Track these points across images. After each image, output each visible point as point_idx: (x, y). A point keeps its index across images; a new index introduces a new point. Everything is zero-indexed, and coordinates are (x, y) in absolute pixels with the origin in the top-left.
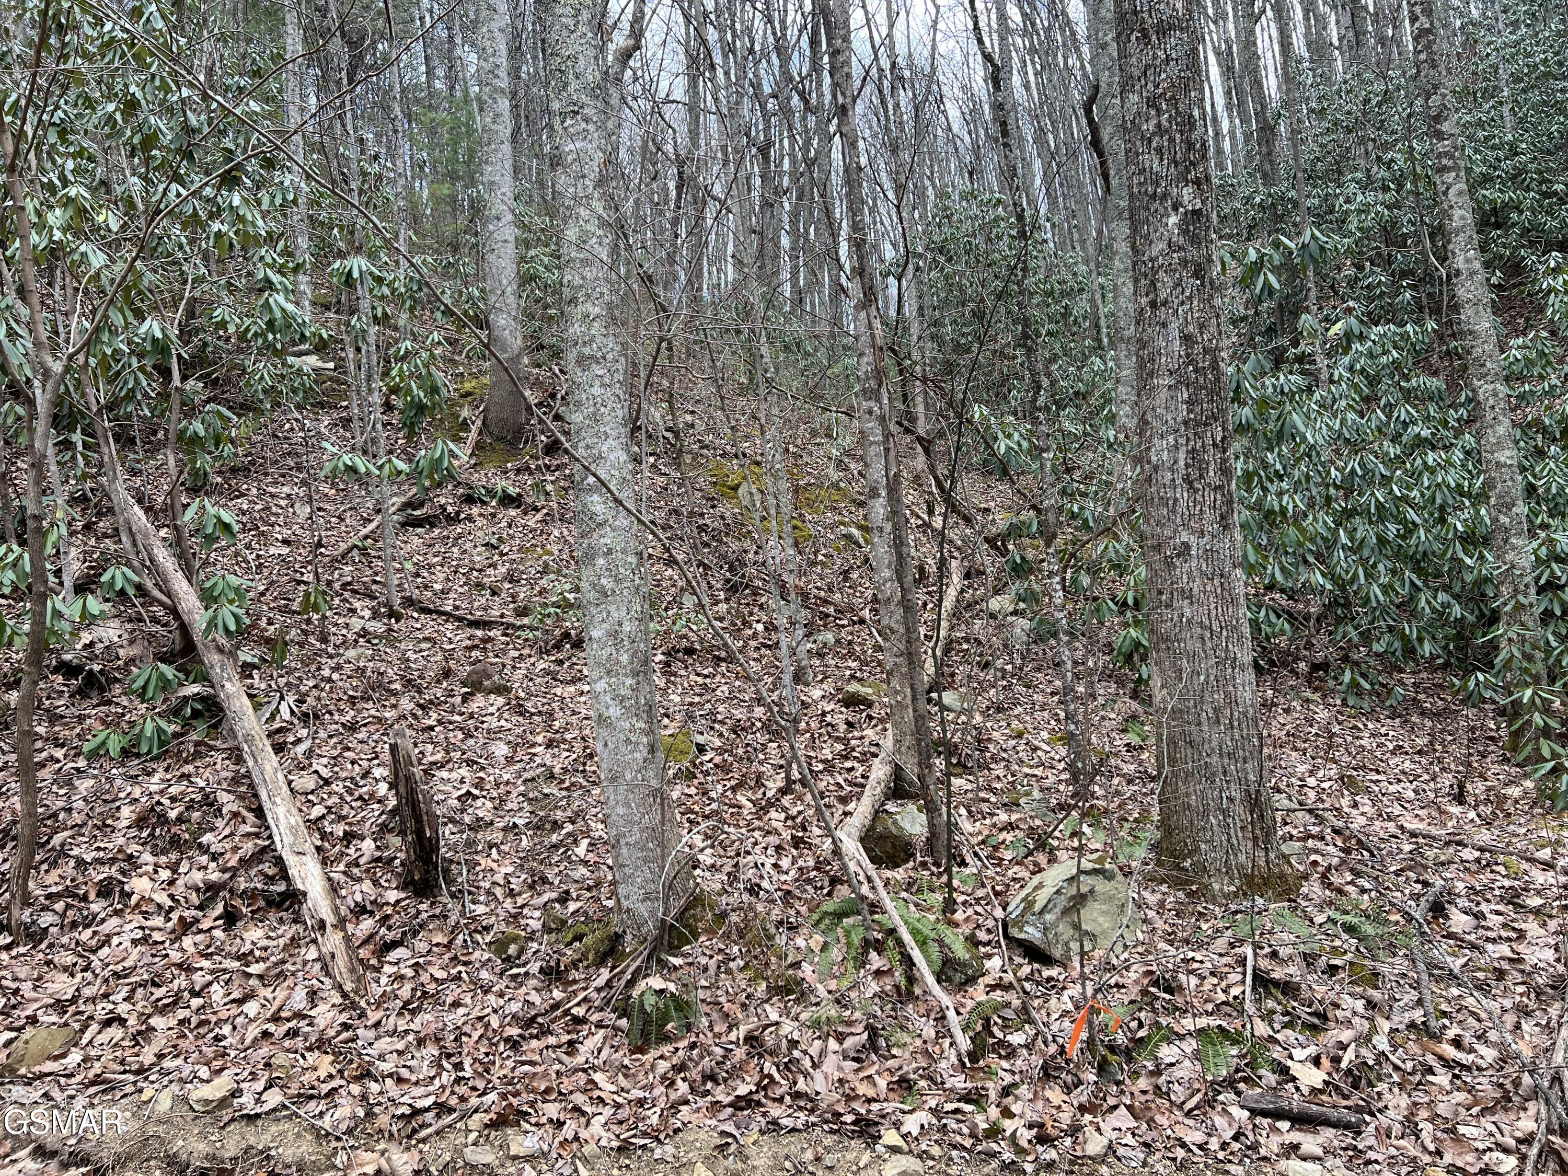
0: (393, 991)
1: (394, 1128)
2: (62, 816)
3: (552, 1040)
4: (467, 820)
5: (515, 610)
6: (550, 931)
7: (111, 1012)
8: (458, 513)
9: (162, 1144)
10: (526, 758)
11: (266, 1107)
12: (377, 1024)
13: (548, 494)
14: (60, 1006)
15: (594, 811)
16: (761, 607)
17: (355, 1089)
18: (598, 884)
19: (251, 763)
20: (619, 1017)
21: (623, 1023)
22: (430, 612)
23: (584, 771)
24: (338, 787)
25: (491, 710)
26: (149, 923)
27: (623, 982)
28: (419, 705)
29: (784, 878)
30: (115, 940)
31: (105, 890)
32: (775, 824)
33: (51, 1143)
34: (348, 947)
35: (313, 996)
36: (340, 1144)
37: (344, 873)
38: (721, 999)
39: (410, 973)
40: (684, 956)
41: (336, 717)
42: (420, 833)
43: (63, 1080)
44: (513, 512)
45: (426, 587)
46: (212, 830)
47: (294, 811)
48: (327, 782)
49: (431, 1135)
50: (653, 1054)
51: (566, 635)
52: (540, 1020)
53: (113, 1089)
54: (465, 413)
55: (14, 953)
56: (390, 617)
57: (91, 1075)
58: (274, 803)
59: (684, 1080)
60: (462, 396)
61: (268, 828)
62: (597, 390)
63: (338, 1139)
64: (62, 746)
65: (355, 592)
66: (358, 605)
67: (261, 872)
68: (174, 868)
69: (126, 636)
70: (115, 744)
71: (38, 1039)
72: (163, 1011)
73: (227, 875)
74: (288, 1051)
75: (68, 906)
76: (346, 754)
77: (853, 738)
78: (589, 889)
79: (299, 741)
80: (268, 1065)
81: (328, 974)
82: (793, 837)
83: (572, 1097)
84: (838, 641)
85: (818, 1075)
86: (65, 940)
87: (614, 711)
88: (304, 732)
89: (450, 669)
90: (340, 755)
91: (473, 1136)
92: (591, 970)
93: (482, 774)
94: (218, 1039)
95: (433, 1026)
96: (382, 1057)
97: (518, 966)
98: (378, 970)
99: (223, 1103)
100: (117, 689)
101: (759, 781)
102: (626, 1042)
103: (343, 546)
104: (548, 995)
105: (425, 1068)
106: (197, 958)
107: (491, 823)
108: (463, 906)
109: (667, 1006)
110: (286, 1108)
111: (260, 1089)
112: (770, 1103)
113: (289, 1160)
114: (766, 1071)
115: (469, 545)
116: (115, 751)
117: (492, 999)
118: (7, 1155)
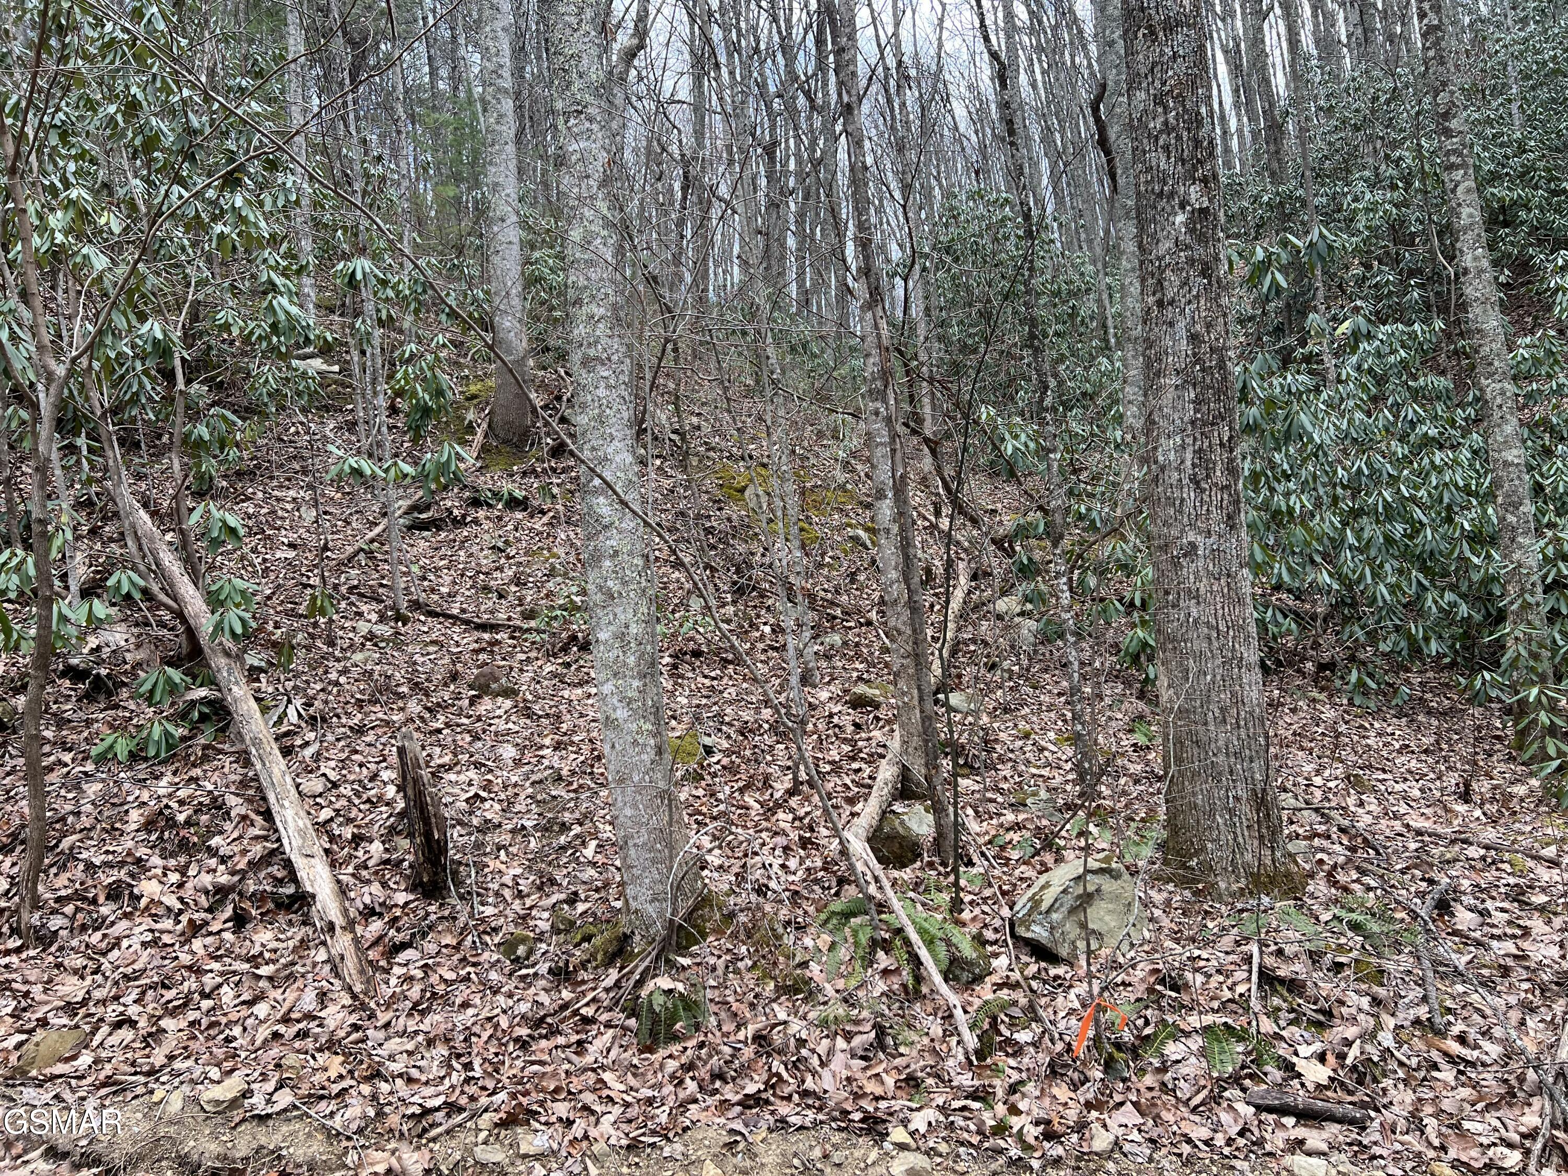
0: (403, 992)
1: (405, 1128)
2: (70, 819)
3: (561, 1040)
4: (475, 822)
5: (522, 613)
6: (559, 932)
7: (122, 1014)
8: (464, 517)
9: (174, 1145)
10: (534, 760)
11: (277, 1108)
12: (387, 1025)
13: (554, 497)
14: (70, 1008)
15: (602, 812)
16: (768, 609)
17: (366, 1089)
18: (606, 885)
19: (259, 766)
20: (628, 1017)
21: (632, 1022)
22: (437, 615)
23: (592, 773)
24: (345, 790)
25: (499, 712)
26: (158, 926)
27: (632, 982)
28: (427, 708)
29: (791, 878)
30: (125, 943)
31: (114, 893)
32: (782, 825)
33: (63, 1144)
34: (358, 949)
35: (322, 996)
36: (351, 1144)
37: (353, 875)
38: (729, 999)
39: (419, 974)
40: (692, 956)
41: (344, 720)
42: (428, 835)
43: (74, 1082)
44: (519, 515)
45: (433, 590)
46: (221, 833)
47: (303, 814)
48: (335, 785)
49: (441, 1134)
50: (662, 1053)
51: (573, 638)
52: (549, 1020)
53: (124, 1090)
54: (471, 416)
55: (24, 956)
56: (397, 620)
57: (102, 1076)
58: (282, 806)
59: (693, 1078)
60: (468, 399)
61: (276, 831)
62: (602, 392)
63: (349, 1138)
64: (70, 750)
65: (362, 595)
66: (364, 608)
67: (270, 875)
68: (183, 871)
69: (133, 640)
70: (122, 749)
71: (49, 1041)
72: (173, 1013)
73: (236, 878)
74: (298, 1051)
75: (78, 909)
76: (354, 757)
77: (860, 739)
78: (597, 890)
79: (307, 744)
80: (278, 1066)
81: (337, 975)
82: (801, 838)
83: (582, 1096)
84: (845, 643)
85: (826, 1073)
86: (75, 943)
87: (621, 714)
88: (312, 735)
89: (457, 672)
90: (348, 758)
91: (483, 1135)
92: (600, 971)
93: (489, 777)
94: (228, 1040)
95: (443, 1026)
96: (392, 1058)
97: (527, 967)
98: (387, 971)
99: (234, 1103)
100: (124, 693)
101: (767, 783)
102: (635, 1041)
103: (350, 550)
104: (557, 996)
105: (435, 1068)
106: (207, 961)
107: (500, 825)
108: (472, 907)
109: (675, 1006)
110: (297, 1108)
111: (271, 1090)
112: (778, 1102)
113: (300, 1160)
114: (774, 1070)
115: (475, 548)
116: (122, 754)
117: (501, 999)
118: (19, 1156)
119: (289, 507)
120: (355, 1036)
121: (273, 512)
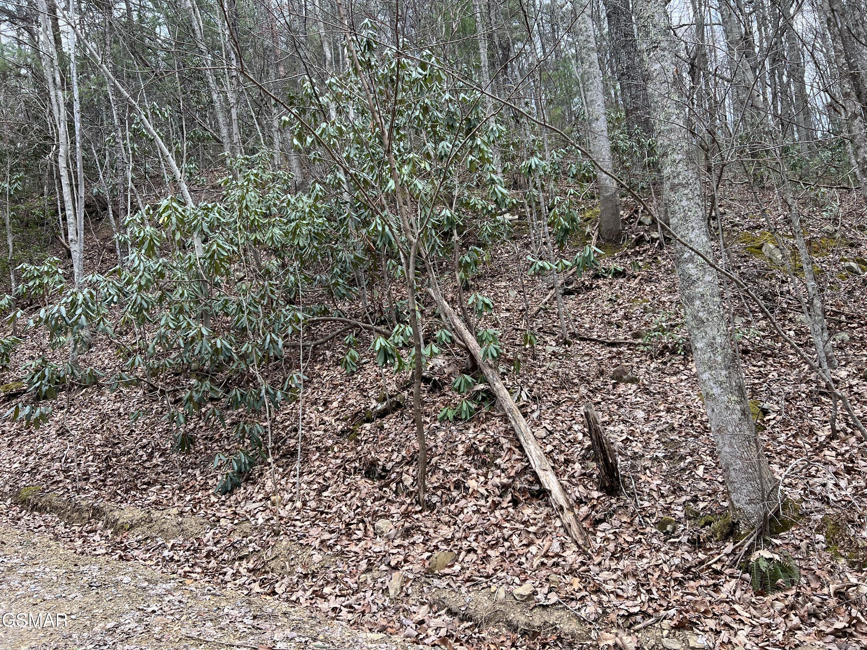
0: (605, 546)
1: (620, 622)
2: (434, 449)
3: (703, 582)
4: (629, 453)
5: (632, 335)
6: (690, 519)
7: (469, 546)
8: (591, 285)
9: (504, 615)
10: (656, 419)
11: (551, 602)
12: (600, 564)
13: (640, 267)
14: (447, 541)
15: (704, 449)
16: (790, 320)
17: (595, 598)
18: (715, 492)
19: (513, 423)
20: (744, 573)
21: (747, 576)
22: (585, 340)
23: (692, 426)
24: (557, 435)
25: (630, 392)
26: (479, 503)
27: (743, 552)
28: (590, 391)
29: (843, 493)
30: (465, 511)
31: (458, 485)
32: (829, 458)
33: (454, 608)
34: (577, 521)
35: (562, 545)
36: (592, 627)
37: (568, 481)
38: (813, 567)
39: (612, 537)
40: (782, 538)
41: (549, 398)
42: (606, 460)
43: (454, 578)
44: (621, 280)
45: (581, 327)
46: (500, 457)
47: (538, 448)
48: (551, 433)
49: (641, 629)
50: (769, 598)
51: (666, 347)
52: (693, 570)
53: (477, 584)
54: (588, 230)
55: (423, 514)
56: (565, 344)
57: (466, 577)
58: (528, 444)
59: (796, 615)
60: (585, 221)
61: (526, 456)
62: (684, 203)
63: (590, 624)
64: (428, 416)
65: (545, 332)
66: (547, 339)
67: (526, 479)
68: (486, 475)
69: (446, 363)
70: (451, 414)
71: (441, 557)
72: (492, 547)
73: (511, 480)
74: (556, 573)
75: (443, 493)
76: (558, 418)
78: (710, 495)
79: (533, 411)
80: (547, 580)
81: (568, 534)
82: (845, 467)
83: (723, 617)
84: (852, 338)
86: (444, 509)
87: (716, 391)
88: (535, 407)
89: (603, 370)
90: (555, 418)
91: (665, 633)
92: (720, 543)
93: (632, 428)
94: (520, 564)
95: (631, 567)
96: (605, 582)
97: (674, 538)
98: (594, 534)
99: (530, 597)
100: (446, 388)
101: (812, 431)
102: (751, 588)
103: (536, 309)
104: (695, 556)
105: (630, 591)
106: (503, 522)
107: (643, 456)
108: (636, 501)
109: (775, 569)
110: (561, 604)
111: (546, 592)
112: (859, 635)
113: (567, 631)
114: (854, 615)
115: (600, 302)
116: (451, 418)
117: (662, 555)
118: (436, 612)
119: (503, 290)
120: (583, 568)
121: (496, 294)
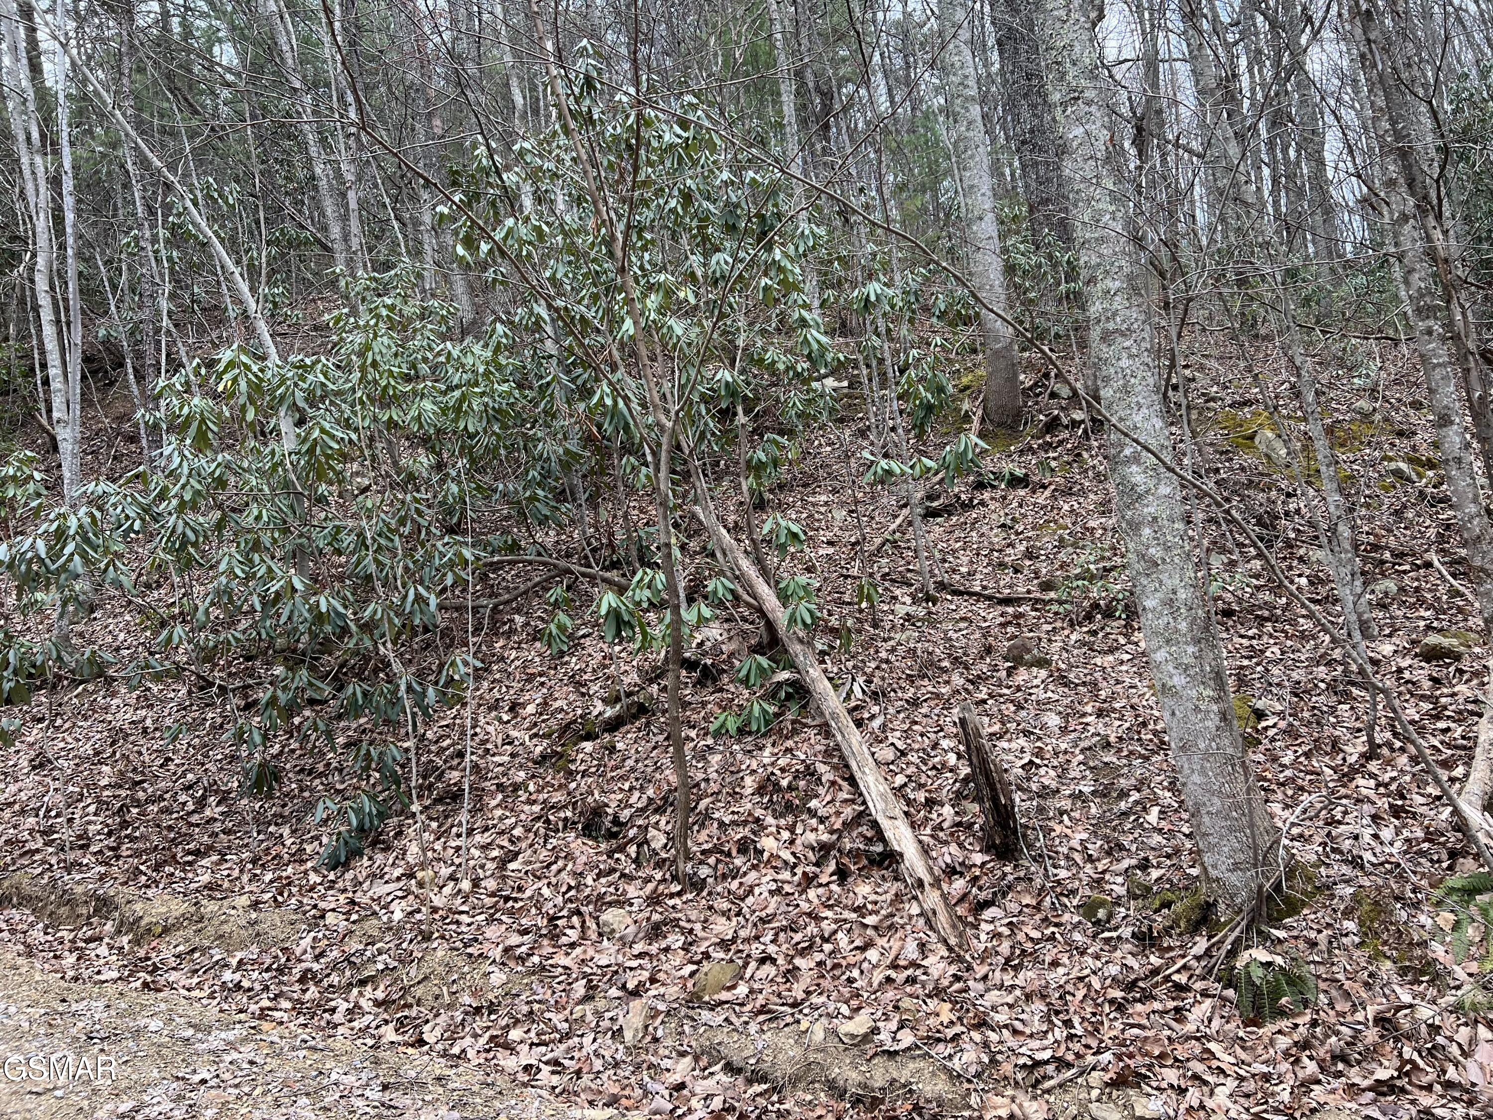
0: (994, 947)
1: (1019, 1077)
2: (703, 785)
3: (1157, 1006)
4: (1034, 787)
5: (1040, 585)
6: (1135, 897)
7: (764, 951)
8: (971, 500)
9: (822, 1069)
10: (1079, 727)
11: (903, 1045)
12: (985, 978)
13: (1053, 470)
14: (724, 945)
15: (1158, 779)
16: (1301, 559)
17: (977, 1036)
18: (1177, 851)
19: (839, 738)
20: (1225, 987)
21: (1230, 993)
22: (961, 593)
23: (1139, 740)
24: (913, 758)
25: (1036, 682)
26: (780, 877)
27: (1223, 952)
28: (968, 680)
29: (1388, 850)
30: (757, 891)
31: (743, 847)
32: (1365, 792)
33: (737, 1061)
34: (947, 905)
35: (922, 946)
36: (972, 1086)
37: (932, 836)
38: (1338, 976)
39: (1006, 931)
40: (1288, 928)
41: (900, 694)
42: (995, 800)
43: (737, 1008)
44: (1022, 492)
45: (954, 571)
46: (817, 796)
47: (882, 780)
48: (903, 753)
49: (1054, 1087)
50: (1268, 1030)
51: (1095, 606)
52: (1141, 984)
53: (777, 1018)
54: (966, 406)
55: (684, 898)
56: (927, 601)
57: (758, 1005)
58: (864, 773)
59: (1311, 1058)
60: (961, 391)
61: (861, 794)
62: (1125, 363)
63: (969, 1081)
64: (694, 727)
65: (893, 581)
66: (898, 592)
67: (861, 834)
68: (792, 829)
69: (725, 635)
70: (732, 725)
71: (714, 972)
72: (803, 953)
73: (835, 837)
74: (910, 996)
75: (718, 861)
76: (915, 727)
77: (1442, 695)
78: (1168, 856)
79: (873, 717)
80: (896, 1008)
81: (931, 928)
82: (1391, 806)
83: (1190, 1064)
84: (1402, 590)
85: (1470, 1064)
86: (719, 889)
87: (1179, 680)
88: (876, 709)
89: (990, 645)
90: (910, 728)
91: (1095, 1093)
92: (1186, 938)
93: (1039, 744)
94: (851, 981)
95: (1037, 983)
96: (994, 1008)
97: (1109, 930)
98: (976, 927)
99: (866, 1038)
100: (725, 679)
101: (1336, 746)
102: (1237, 1013)
103: (878, 541)
104: (1144, 961)
105: (1036, 1023)
106: (822, 909)
107: (1058, 791)
108: (1046, 869)
109: (1277, 980)
110: (920, 1048)
111: (894, 1029)
112: (1416, 1091)
113: (929, 1096)
114: (1406, 1056)
115: (985, 529)
116: (733, 730)
117: (1089, 960)
118: (705, 1069)
119: (823, 509)
121: (810, 516)
